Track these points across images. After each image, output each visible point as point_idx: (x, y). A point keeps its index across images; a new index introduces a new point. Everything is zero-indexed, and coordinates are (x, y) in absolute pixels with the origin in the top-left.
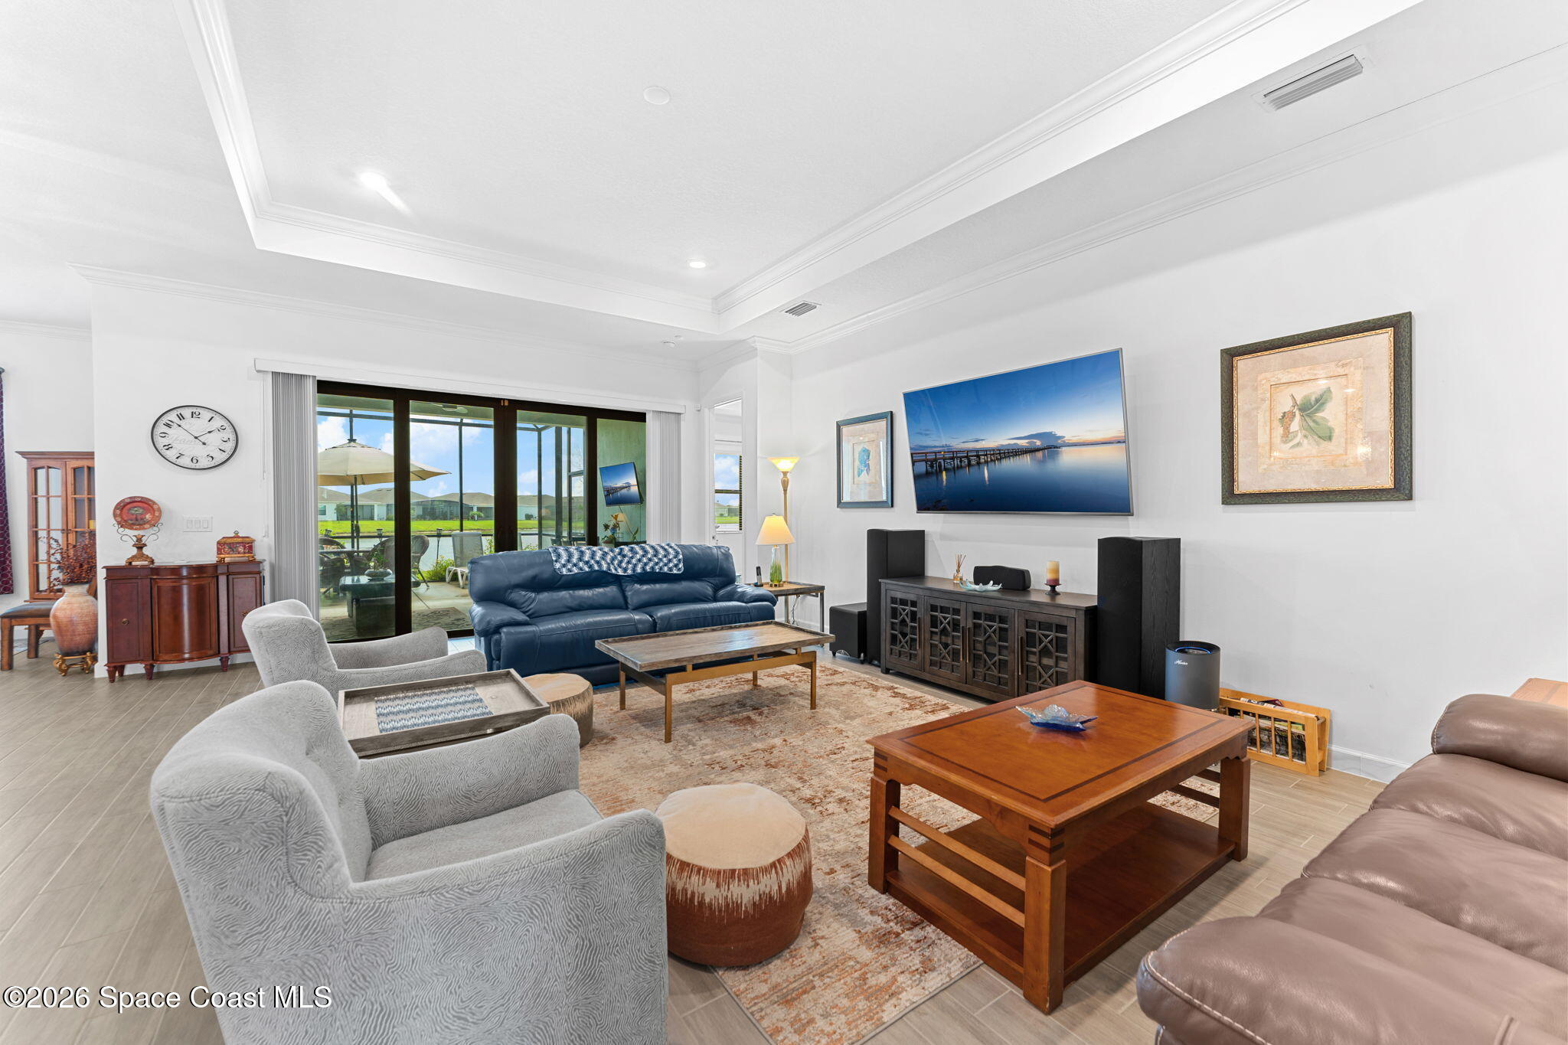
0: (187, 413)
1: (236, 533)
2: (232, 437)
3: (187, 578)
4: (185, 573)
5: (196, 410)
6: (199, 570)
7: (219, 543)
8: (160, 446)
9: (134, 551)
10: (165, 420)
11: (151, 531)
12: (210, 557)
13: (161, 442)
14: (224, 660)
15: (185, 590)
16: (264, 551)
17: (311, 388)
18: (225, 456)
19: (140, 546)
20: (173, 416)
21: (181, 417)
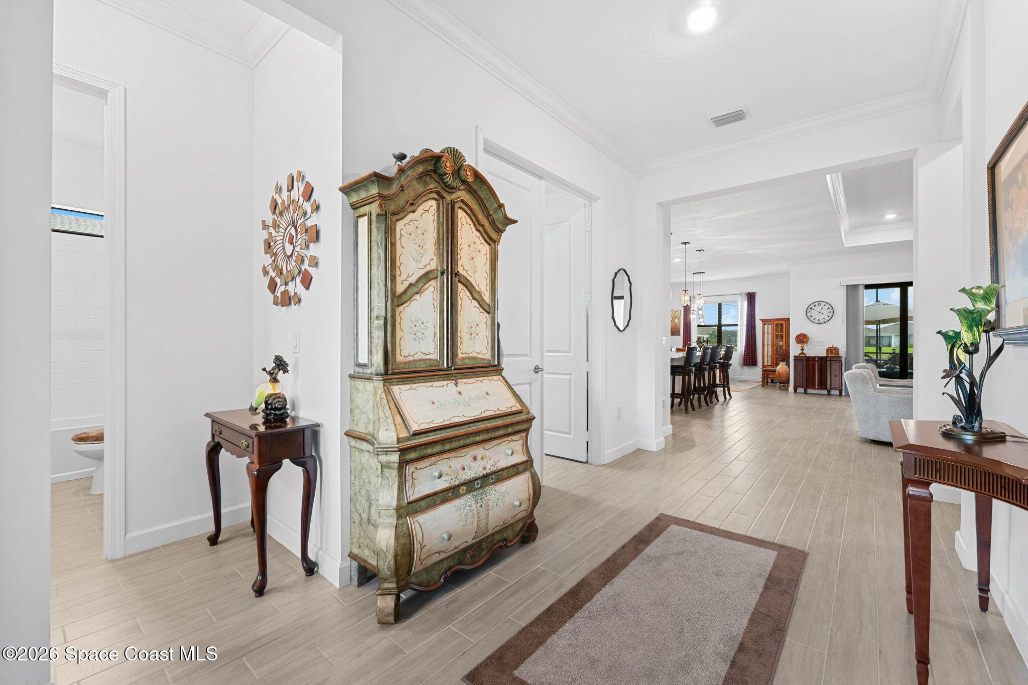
0: (817, 304)
1: (833, 346)
2: (832, 311)
3: (817, 361)
4: (817, 359)
5: (820, 303)
6: (821, 358)
7: (827, 349)
8: (808, 316)
9: (801, 351)
10: (810, 307)
11: (806, 345)
12: (824, 354)
13: (809, 315)
14: (829, 392)
15: (817, 364)
16: (842, 353)
17: (862, 287)
18: (829, 318)
19: (802, 350)
20: (812, 306)
21: (815, 306)
